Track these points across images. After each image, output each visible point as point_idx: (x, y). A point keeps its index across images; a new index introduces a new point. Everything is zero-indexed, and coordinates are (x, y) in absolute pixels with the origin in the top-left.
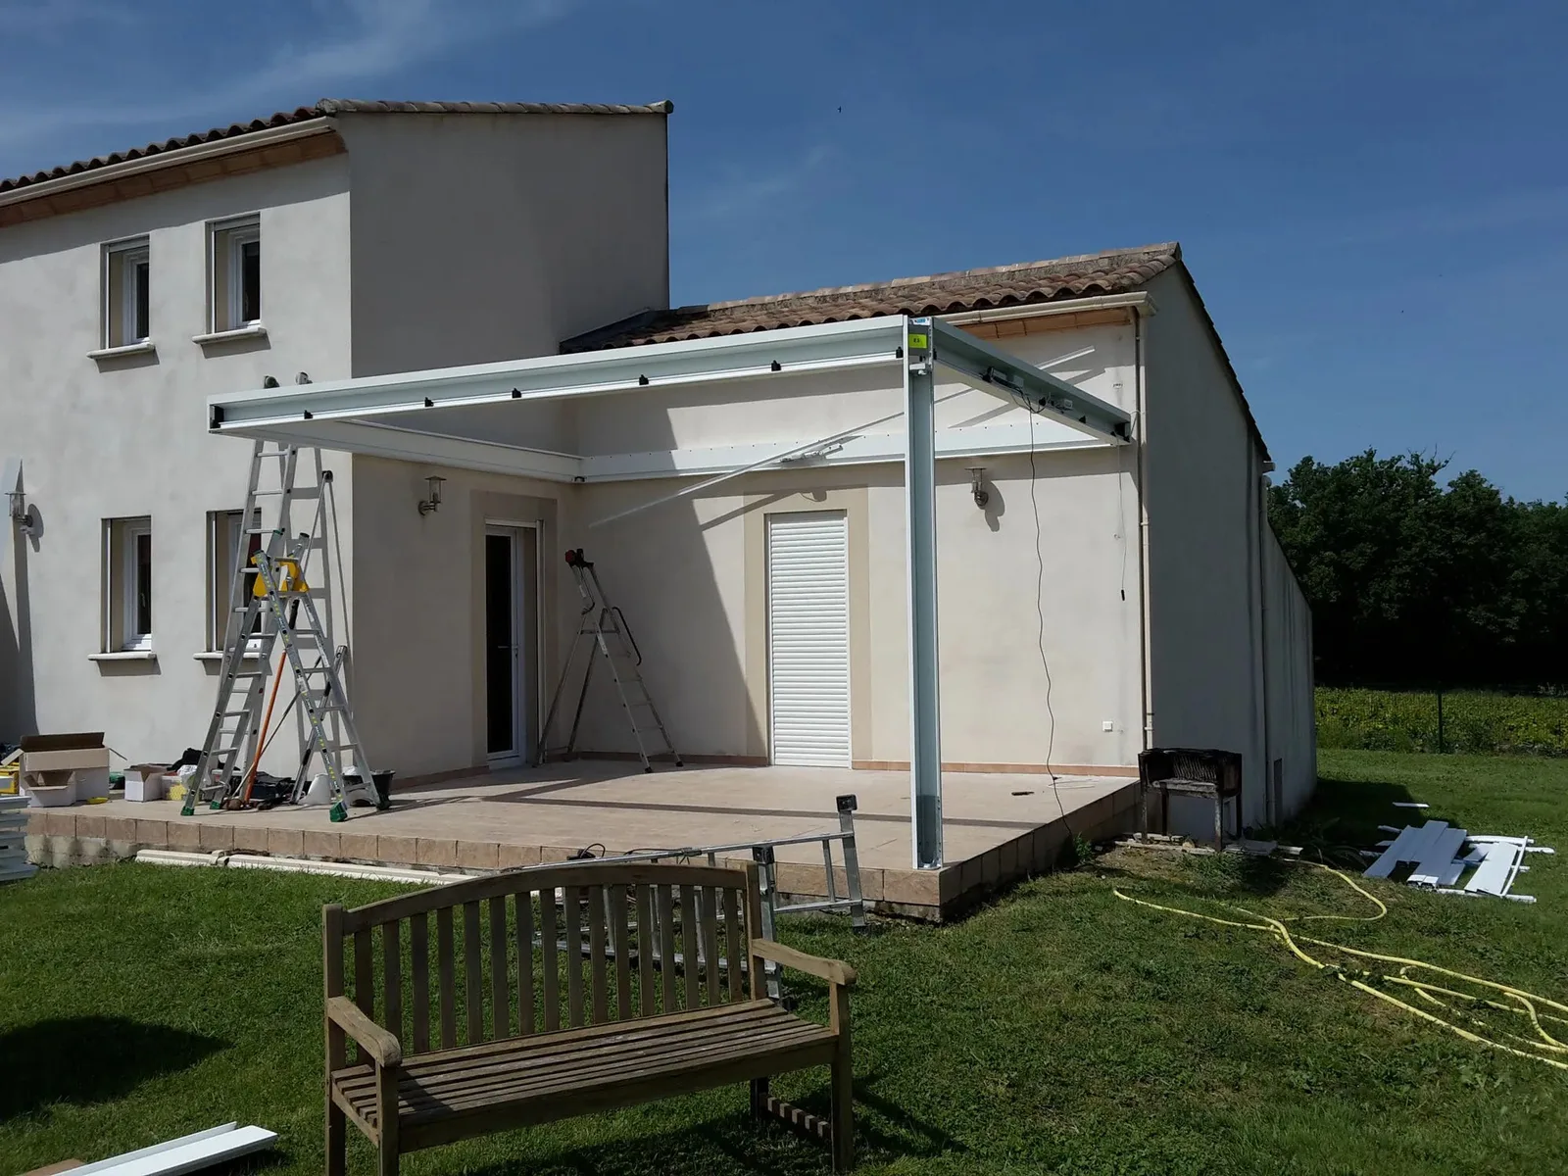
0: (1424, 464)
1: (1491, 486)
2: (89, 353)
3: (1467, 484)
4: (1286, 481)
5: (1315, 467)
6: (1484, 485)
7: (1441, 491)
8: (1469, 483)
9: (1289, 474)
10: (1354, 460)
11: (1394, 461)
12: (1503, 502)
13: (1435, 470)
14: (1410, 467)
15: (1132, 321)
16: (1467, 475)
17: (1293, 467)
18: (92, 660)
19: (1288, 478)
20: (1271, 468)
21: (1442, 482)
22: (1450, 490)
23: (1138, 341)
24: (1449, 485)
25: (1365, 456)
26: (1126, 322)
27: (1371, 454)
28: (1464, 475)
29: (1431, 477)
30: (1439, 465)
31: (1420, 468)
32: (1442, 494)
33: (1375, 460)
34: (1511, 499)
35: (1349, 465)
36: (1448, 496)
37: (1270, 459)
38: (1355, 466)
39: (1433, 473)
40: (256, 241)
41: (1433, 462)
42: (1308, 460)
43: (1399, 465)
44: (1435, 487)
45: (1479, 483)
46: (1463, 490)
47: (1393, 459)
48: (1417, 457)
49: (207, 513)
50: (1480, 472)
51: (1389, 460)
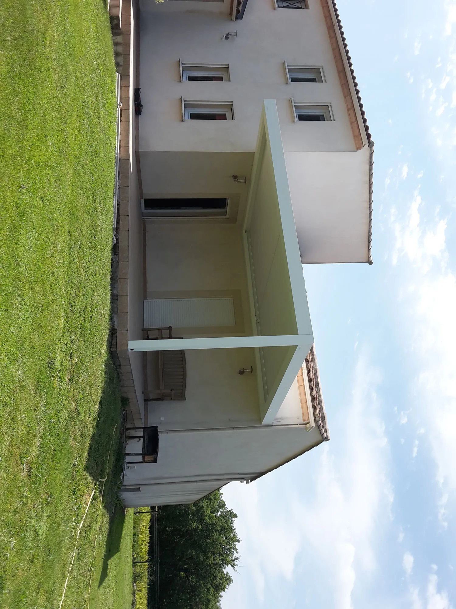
0: (235, 562)
1: (227, 589)
2: (285, 61)
3: (228, 579)
4: (228, 508)
5: (233, 519)
6: (227, 586)
7: (225, 569)
8: (228, 580)
9: (230, 509)
10: (236, 535)
11: (236, 550)
12: (221, 593)
13: (233, 566)
14: (234, 556)
15: (304, 422)
16: (231, 579)
17: (233, 511)
18: (179, 60)
19: (229, 509)
20: (248, 483)
21: (228, 569)
22: (225, 572)
23: (297, 425)
24: (227, 572)
25: (238, 539)
26: (304, 420)
27: (238, 541)
28: (231, 578)
29: (230, 565)
30: (235, 568)
31: (233, 561)
32: (224, 569)
33: (236, 542)
34: (222, 597)
35: (234, 533)
36: (223, 572)
37: (251, 482)
38: (234, 535)
39: (231, 566)
40: (325, 120)
41: (236, 565)
42: (236, 516)
43: (235, 552)
44: (226, 566)
45: (228, 584)
46: (225, 578)
47: (237, 549)
48: (237, 559)
49: (232, 101)
50: (232, 584)
51: (237, 548)
